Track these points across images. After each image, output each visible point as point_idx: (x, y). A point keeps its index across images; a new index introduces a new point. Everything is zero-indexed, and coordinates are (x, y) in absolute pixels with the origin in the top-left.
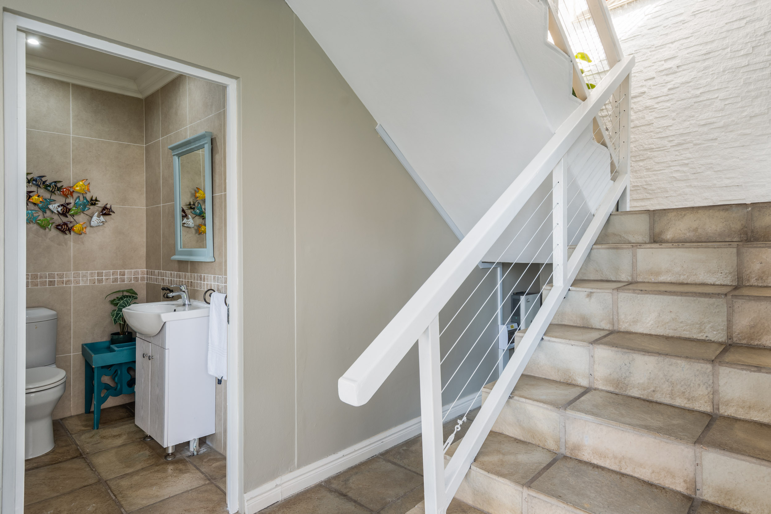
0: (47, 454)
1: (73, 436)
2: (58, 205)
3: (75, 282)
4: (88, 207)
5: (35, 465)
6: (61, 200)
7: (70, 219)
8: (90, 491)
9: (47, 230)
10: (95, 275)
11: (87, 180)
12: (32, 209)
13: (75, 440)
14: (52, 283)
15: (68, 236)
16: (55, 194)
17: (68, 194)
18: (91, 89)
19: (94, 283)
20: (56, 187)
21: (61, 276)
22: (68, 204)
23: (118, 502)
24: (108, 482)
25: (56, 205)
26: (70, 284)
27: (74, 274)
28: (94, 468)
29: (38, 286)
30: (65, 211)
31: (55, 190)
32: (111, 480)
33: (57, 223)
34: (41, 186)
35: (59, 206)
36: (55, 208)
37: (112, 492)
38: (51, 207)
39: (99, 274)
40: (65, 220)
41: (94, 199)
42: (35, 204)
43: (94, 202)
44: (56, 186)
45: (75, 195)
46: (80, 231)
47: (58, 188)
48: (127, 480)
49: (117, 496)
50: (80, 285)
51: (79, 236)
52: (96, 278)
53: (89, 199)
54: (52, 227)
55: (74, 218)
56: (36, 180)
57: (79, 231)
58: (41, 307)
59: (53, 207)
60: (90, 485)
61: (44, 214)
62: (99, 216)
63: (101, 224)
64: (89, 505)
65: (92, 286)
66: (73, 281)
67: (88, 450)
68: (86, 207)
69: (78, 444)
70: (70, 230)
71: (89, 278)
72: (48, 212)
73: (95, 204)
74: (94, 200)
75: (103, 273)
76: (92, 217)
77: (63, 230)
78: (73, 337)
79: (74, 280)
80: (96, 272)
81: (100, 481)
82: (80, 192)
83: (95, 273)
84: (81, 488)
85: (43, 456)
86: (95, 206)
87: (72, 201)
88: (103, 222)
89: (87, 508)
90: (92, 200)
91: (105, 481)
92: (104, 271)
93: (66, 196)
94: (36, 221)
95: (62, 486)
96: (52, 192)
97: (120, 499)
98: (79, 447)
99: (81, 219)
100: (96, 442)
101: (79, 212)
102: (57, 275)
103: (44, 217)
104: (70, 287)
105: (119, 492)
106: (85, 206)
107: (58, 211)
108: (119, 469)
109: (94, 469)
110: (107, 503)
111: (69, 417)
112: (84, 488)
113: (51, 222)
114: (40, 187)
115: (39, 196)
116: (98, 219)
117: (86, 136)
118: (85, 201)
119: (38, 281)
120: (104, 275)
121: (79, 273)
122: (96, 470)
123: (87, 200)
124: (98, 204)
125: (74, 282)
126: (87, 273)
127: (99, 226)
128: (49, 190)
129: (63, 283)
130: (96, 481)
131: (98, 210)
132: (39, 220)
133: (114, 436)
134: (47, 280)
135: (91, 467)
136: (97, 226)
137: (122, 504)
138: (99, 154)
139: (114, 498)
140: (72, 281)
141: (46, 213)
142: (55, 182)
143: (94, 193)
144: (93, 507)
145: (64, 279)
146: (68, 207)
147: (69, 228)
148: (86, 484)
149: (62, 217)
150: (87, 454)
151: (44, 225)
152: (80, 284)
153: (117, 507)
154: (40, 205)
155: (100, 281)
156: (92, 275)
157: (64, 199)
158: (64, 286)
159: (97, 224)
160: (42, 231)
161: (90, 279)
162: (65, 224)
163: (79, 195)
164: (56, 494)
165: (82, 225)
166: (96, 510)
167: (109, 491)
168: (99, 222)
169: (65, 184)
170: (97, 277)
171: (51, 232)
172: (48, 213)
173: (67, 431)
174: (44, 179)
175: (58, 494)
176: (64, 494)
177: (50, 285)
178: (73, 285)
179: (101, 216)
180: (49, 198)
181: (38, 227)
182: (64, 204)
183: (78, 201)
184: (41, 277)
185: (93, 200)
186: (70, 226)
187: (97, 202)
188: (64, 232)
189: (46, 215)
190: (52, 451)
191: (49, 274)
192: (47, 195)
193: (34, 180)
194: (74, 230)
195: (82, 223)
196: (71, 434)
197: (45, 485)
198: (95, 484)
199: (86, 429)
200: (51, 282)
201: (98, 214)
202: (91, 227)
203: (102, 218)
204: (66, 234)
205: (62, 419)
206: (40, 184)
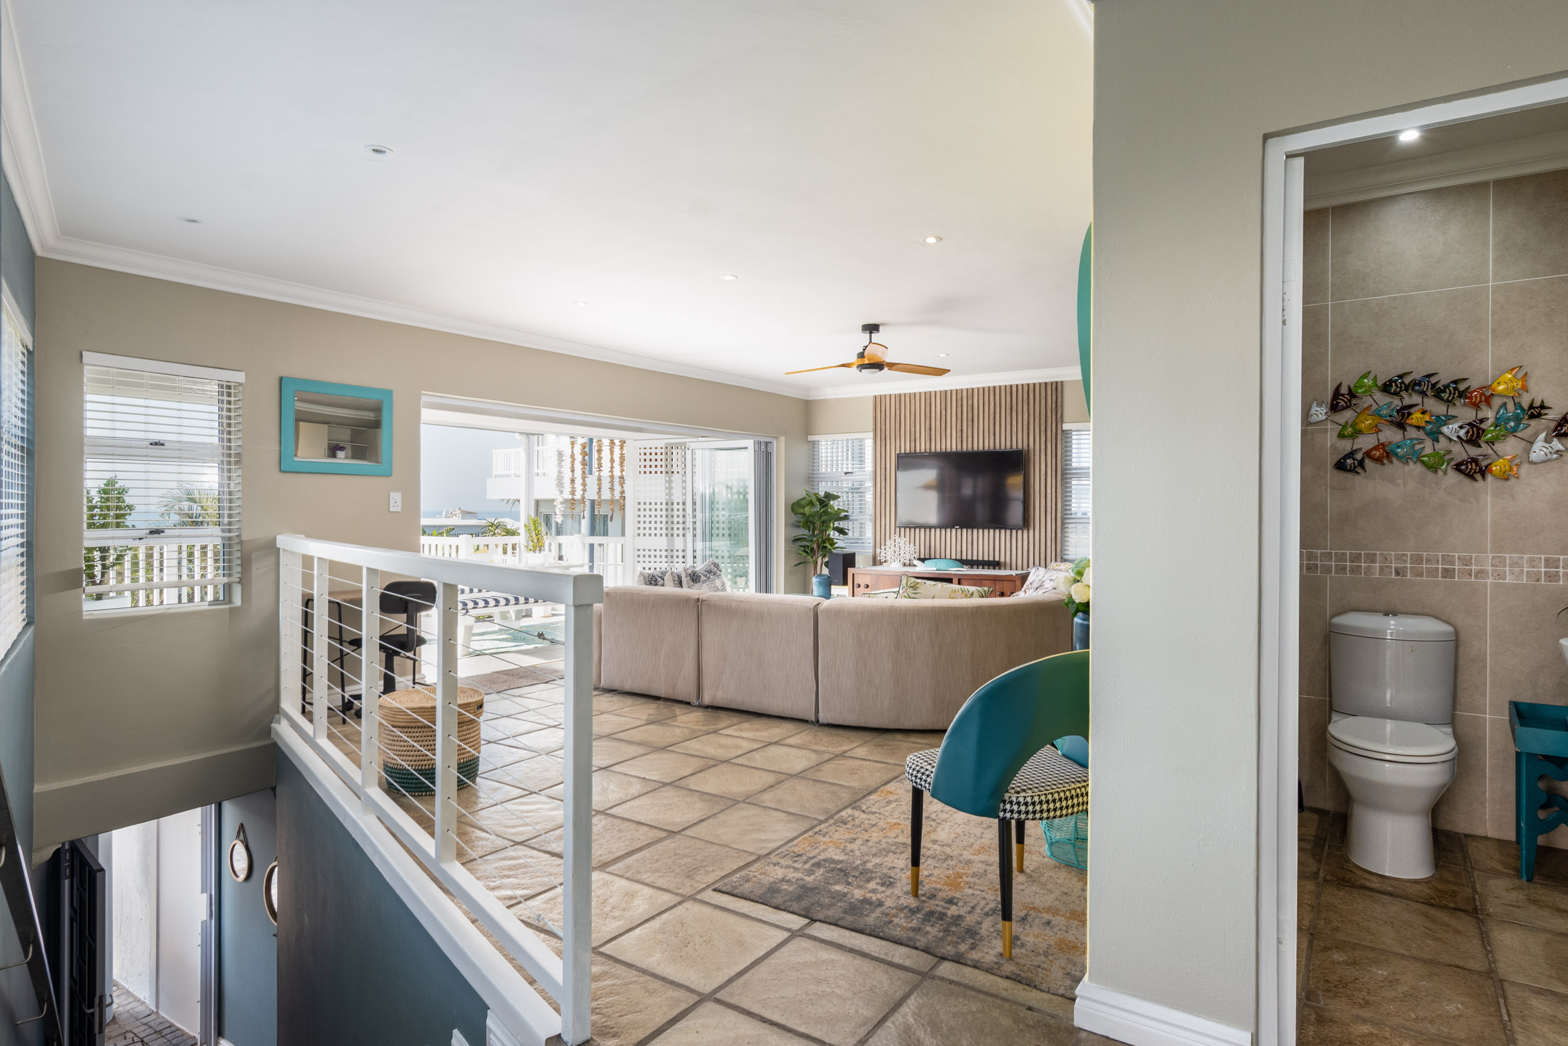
0: (1416, 882)
1: (1475, 873)
2: (1460, 424)
3: (1495, 574)
4: (1525, 422)
5: (1390, 889)
6: (1467, 414)
7: (1485, 449)
8: (1464, 981)
9: (1440, 473)
10: (1540, 563)
11: (1521, 367)
12: (1414, 436)
13: (1474, 881)
14: (1448, 573)
15: (1480, 483)
16: (1454, 404)
17: (1481, 401)
18: (1537, 176)
19: (1537, 581)
20: (1456, 392)
21: (1466, 561)
22: (1482, 421)
23: (1510, 1030)
24: (1506, 985)
25: (1456, 426)
26: (1484, 578)
27: (1493, 558)
28: (1489, 945)
29: (1423, 576)
30: (1475, 434)
31: (1453, 398)
32: (1513, 983)
33: (1459, 459)
34: (1428, 393)
35: (1461, 427)
36: (1454, 430)
37: (1506, 1005)
38: (1445, 430)
39: (1548, 563)
40: (1473, 451)
41: (1537, 404)
42: (1418, 428)
43: (1536, 411)
44: (1455, 389)
45: (1496, 402)
46: (1504, 473)
47: (1459, 392)
48: (1548, 1003)
49: (1512, 1018)
50: (1507, 581)
51: (1504, 482)
52: (1543, 570)
53: (1526, 406)
54: (1449, 468)
55: (1494, 447)
56: (1419, 384)
57: (1502, 472)
58: (1428, 615)
59: (1450, 429)
60: (1470, 970)
61: (1435, 443)
62: (1547, 440)
63: (1555, 456)
64: (1450, 1001)
65: (1532, 585)
66: (1490, 573)
67: (1491, 910)
68: (1520, 423)
69: (1478, 890)
70: (1483, 472)
71: (1525, 570)
72: (1441, 439)
73: (1539, 415)
74: (1537, 408)
75: (1559, 560)
76: (1532, 443)
77: (1470, 472)
78: (1491, 684)
79: (1494, 571)
80: (1543, 557)
81: (1490, 973)
82: (1506, 393)
83: (1540, 558)
84: (1450, 965)
85: (1409, 881)
86: (1542, 421)
87: (1489, 414)
88: (1557, 451)
89: (1445, 1004)
90: (1531, 407)
91: (1501, 980)
92: (1561, 557)
93: (1476, 406)
94: (1418, 458)
95: (1418, 945)
96: (1449, 402)
97: (1516, 1028)
98: (1477, 897)
99: (1509, 448)
100: (1515, 903)
101: (1503, 436)
102: (1459, 558)
103: (1434, 450)
104: (1486, 584)
105: (1519, 1014)
106: (1518, 419)
107: (1459, 437)
108: (1540, 973)
109: (1488, 948)
110: (1486, 1019)
111: (1481, 837)
112: (1455, 969)
113: (1447, 457)
114: (1426, 395)
115: (1424, 413)
116: (1547, 445)
117: (1523, 278)
118: (1519, 411)
119: (1423, 568)
120: (1561, 566)
121: (1505, 559)
122: (1491, 952)
123: (1522, 409)
124: (1547, 414)
125: (1492, 574)
126: (1523, 558)
127: (1549, 460)
128: (1441, 399)
129: (1470, 575)
130: (1483, 969)
131: (1547, 427)
132: (1424, 456)
133: (1558, 910)
134: (1440, 566)
135: (1485, 939)
136: (1543, 462)
137: (1517, 1039)
138: (1553, 309)
139: (1506, 1018)
140: (1488, 573)
141: (1438, 441)
142: (1455, 382)
143: (1539, 392)
144: (1458, 1009)
145: (1473, 567)
146: (1483, 426)
147: (1481, 469)
148: (1461, 964)
149: (1468, 447)
150: (1488, 915)
151: (1432, 465)
152: (1505, 579)
153: (1504, 1037)
154: (1429, 427)
155: (1552, 577)
156: (1533, 563)
157: (1474, 412)
158: (1473, 580)
159: (1544, 458)
160: (1430, 475)
161: (1527, 572)
162: (1475, 461)
163: (1505, 400)
164: (1402, 951)
165: (1510, 461)
166: (1460, 1016)
167: (1502, 1001)
168: (1548, 453)
169: (1475, 383)
170: (1545, 568)
171: (1447, 477)
172: (1443, 443)
173: (1468, 860)
174: (1433, 380)
175: (1407, 953)
176: (1417, 959)
177: (1445, 577)
178: (1490, 580)
179: (1555, 439)
180: (1445, 413)
181: (1424, 469)
182: (1475, 421)
183: (1503, 413)
184: (1428, 561)
185: (1534, 408)
186: (1484, 464)
187: (1543, 411)
188: (1471, 476)
189: (1438, 446)
190: (1426, 881)
191: (1443, 556)
192: (1439, 408)
193: (1416, 384)
194: (1491, 472)
195: (1509, 457)
196: (1472, 867)
197: (1392, 927)
198: (1479, 973)
199: (1505, 871)
200: (1445, 570)
201: (1547, 435)
202: (1531, 463)
203: (1557, 444)
204: (1475, 480)
205: (1466, 836)
206: (1427, 389)
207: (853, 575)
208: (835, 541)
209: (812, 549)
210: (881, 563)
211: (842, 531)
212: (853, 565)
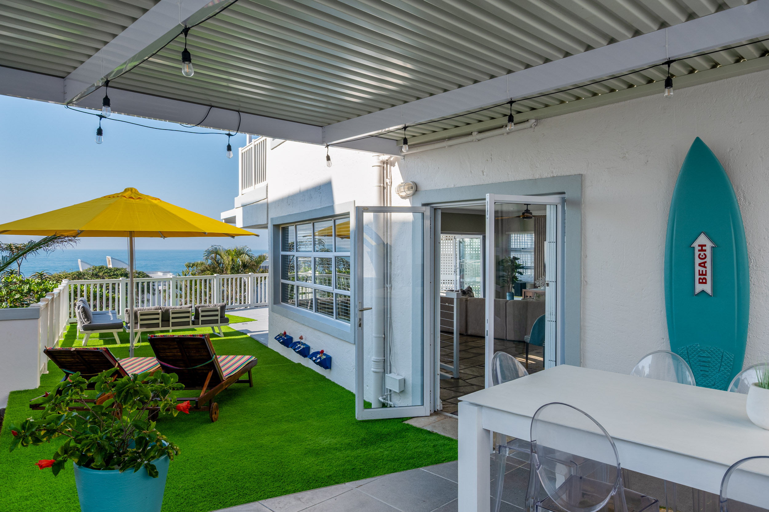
207: (525, 292)
208: (517, 277)
209: (508, 281)
210: (537, 287)
211: (521, 273)
212: (525, 288)
